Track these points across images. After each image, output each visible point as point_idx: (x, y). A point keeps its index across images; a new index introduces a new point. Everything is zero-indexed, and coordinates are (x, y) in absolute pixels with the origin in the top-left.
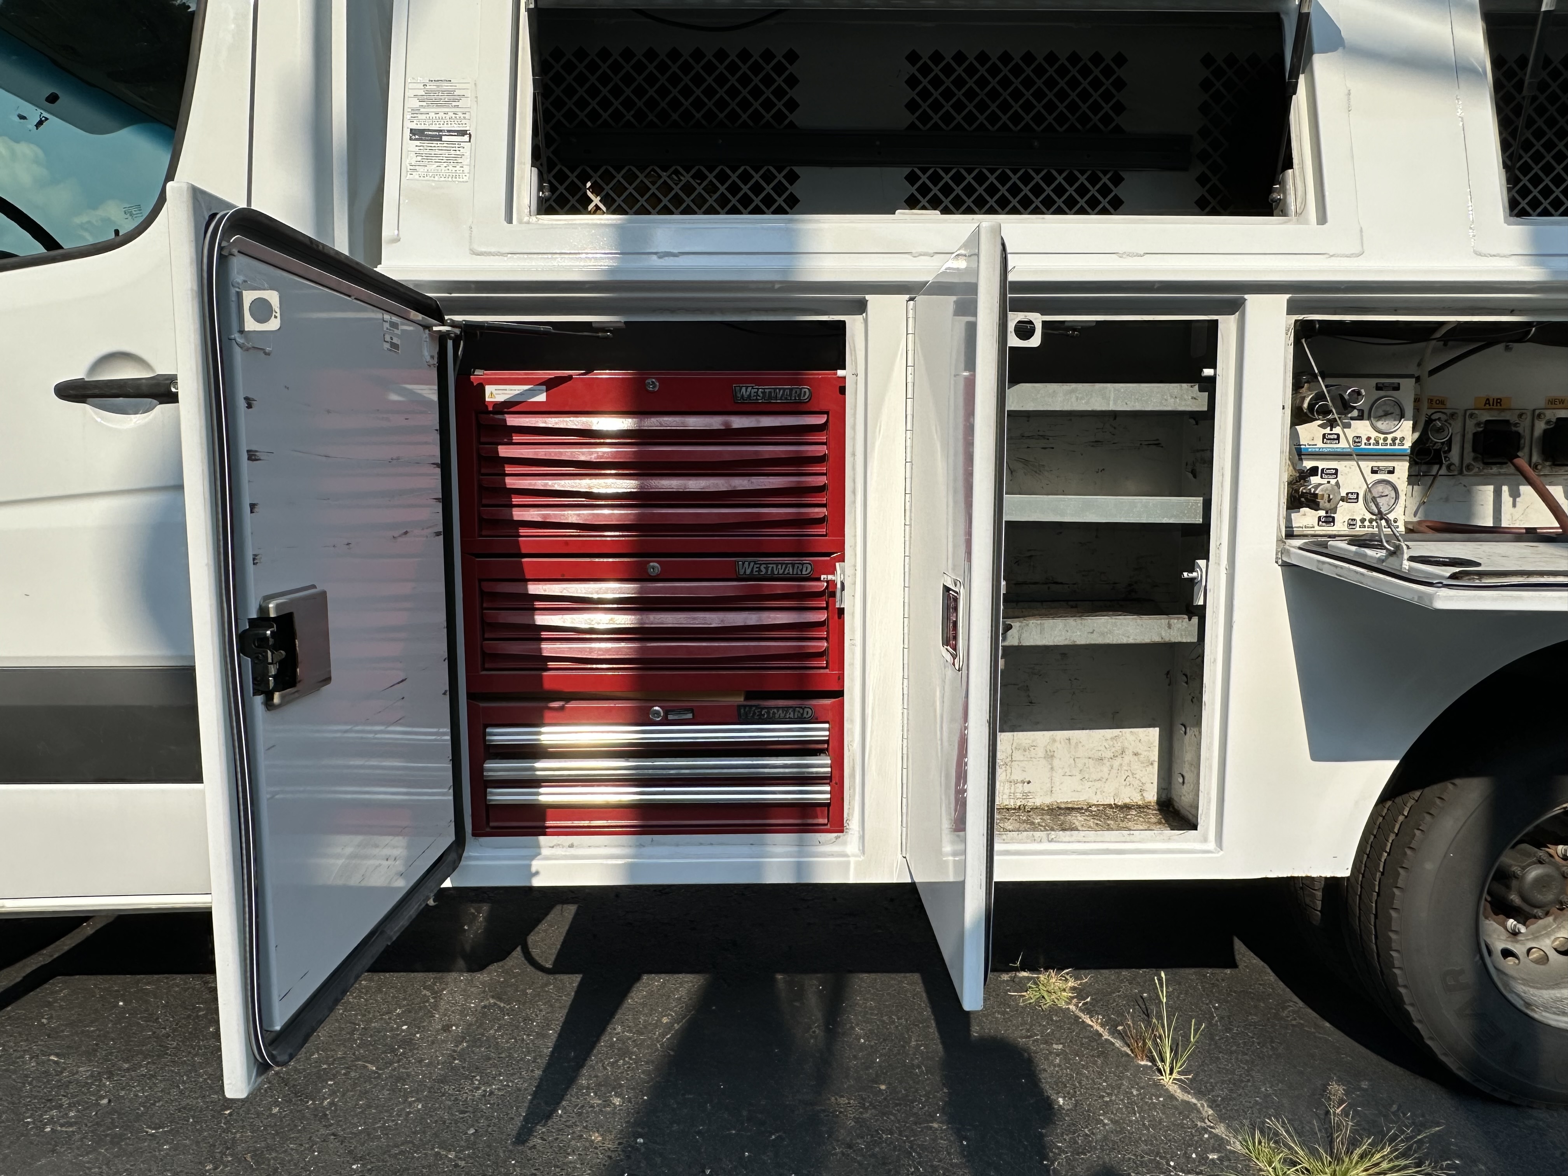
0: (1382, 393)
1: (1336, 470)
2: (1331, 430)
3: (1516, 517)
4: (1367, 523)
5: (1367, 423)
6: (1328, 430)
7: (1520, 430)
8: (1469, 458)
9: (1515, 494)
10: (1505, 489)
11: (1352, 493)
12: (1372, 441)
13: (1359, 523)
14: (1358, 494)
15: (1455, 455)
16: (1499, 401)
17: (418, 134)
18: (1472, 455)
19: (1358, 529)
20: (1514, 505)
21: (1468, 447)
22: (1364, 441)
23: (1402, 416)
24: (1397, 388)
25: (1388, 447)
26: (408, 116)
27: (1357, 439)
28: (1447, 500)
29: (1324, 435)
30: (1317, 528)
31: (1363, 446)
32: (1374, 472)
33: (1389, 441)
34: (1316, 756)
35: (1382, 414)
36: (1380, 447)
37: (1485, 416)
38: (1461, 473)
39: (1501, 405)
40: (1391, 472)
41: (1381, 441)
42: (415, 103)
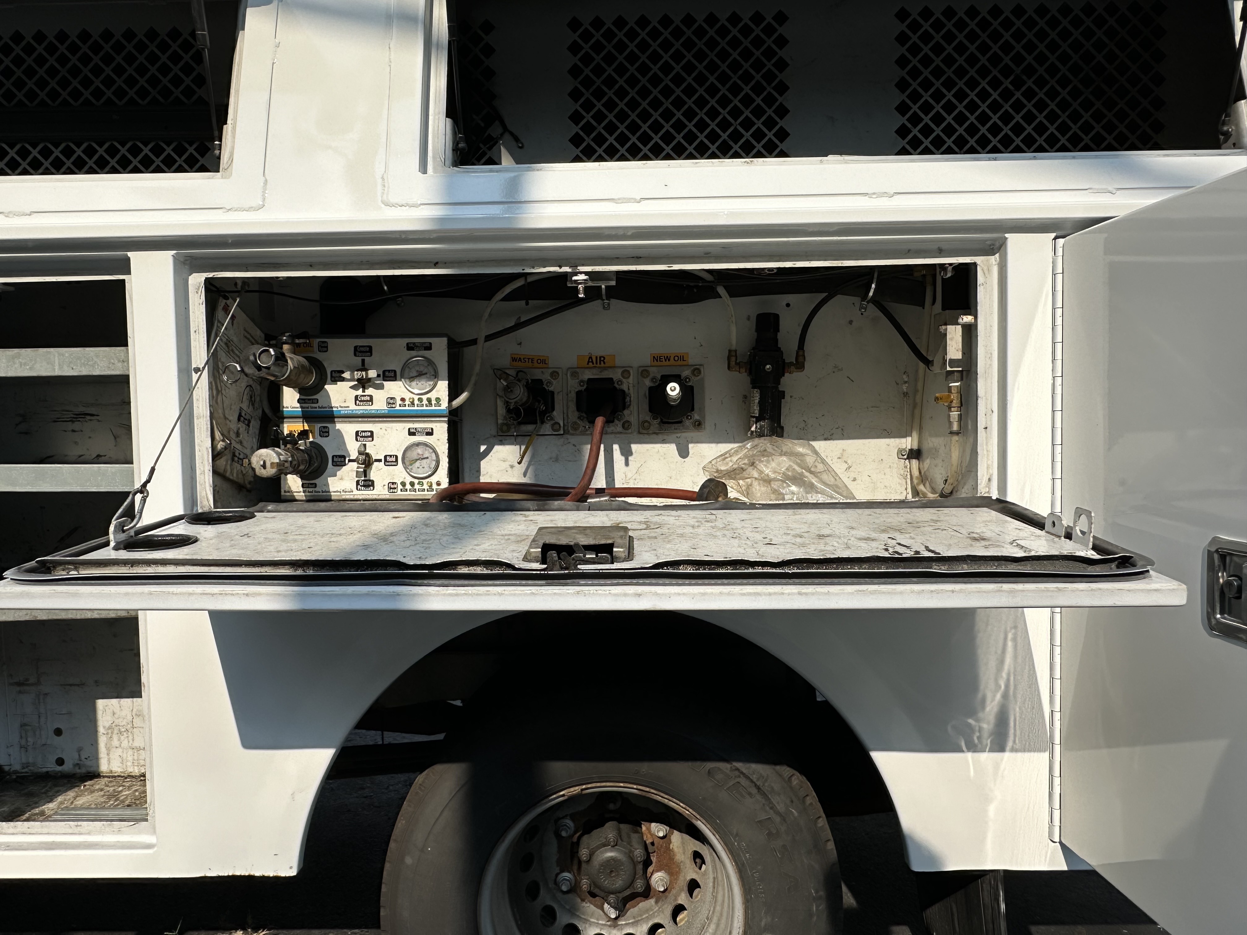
0: (414, 353)
1: (372, 432)
2: (364, 391)
3: (629, 475)
4: (408, 487)
5: (400, 383)
6: (360, 392)
7: (625, 387)
8: (573, 415)
9: (627, 453)
10: (616, 447)
12: (407, 403)
13: (400, 487)
14: (396, 457)
15: (557, 415)
16: (602, 359)
18: (577, 414)
19: (399, 492)
20: (627, 464)
21: (573, 406)
22: (399, 402)
23: (435, 376)
24: (429, 347)
25: (425, 408)
27: (391, 401)
28: (557, 460)
29: (356, 397)
30: (356, 492)
31: (398, 408)
32: (411, 433)
33: (425, 402)
34: (248, 743)
35: (415, 374)
36: (416, 408)
37: (588, 375)
38: (566, 432)
39: (604, 363)
40: (430, 433)
41: (416, 402)
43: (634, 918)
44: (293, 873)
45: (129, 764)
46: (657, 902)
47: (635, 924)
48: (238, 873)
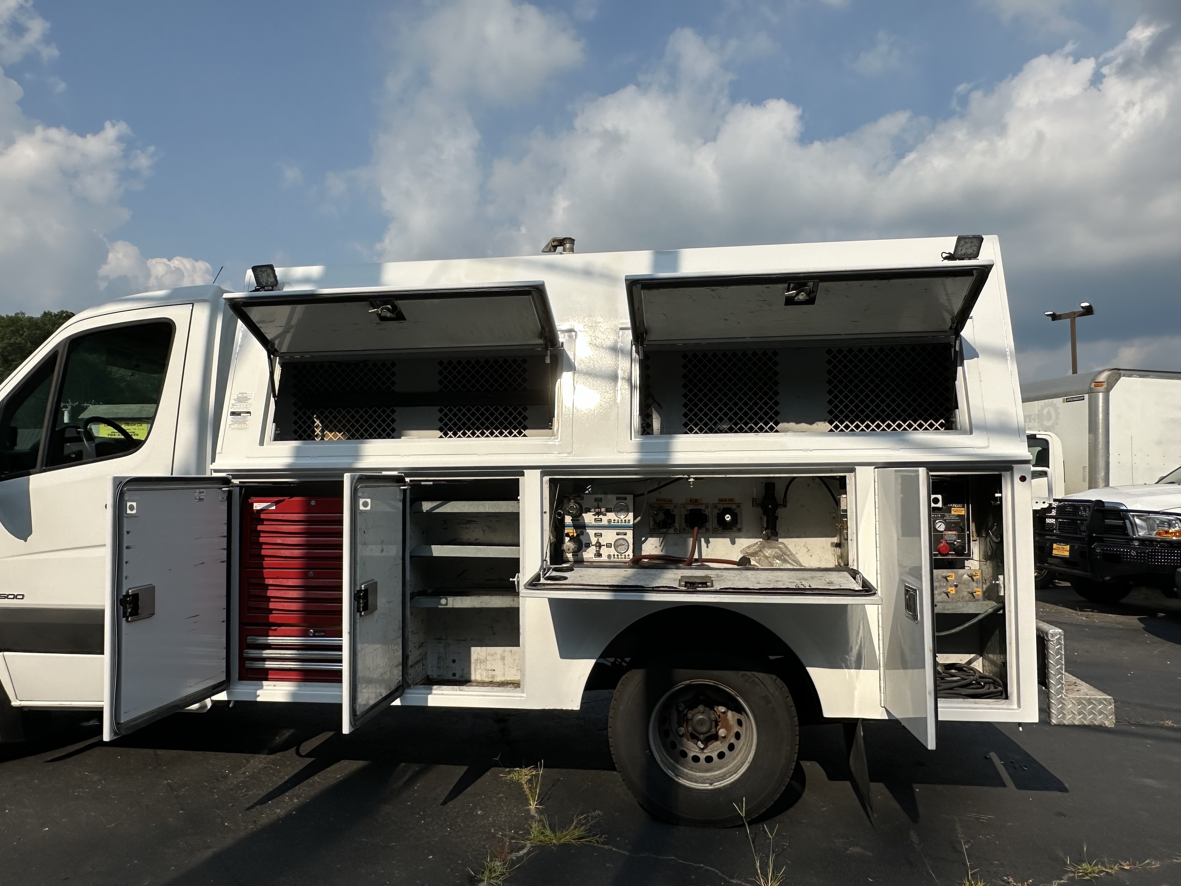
0: (619, 501)
1: (601, 534)
2: (598, 516)
3: (708, 552)
4: (616, 556)
5: (613, 513)
6: (597, 517)
7: (706, 513)
8: (684, 525)
9: (707, 542)
10: (703, 540)
11: (609, 544)
12: (616, 521)
13: (612, 557)
14: (611, 544)
15: (677, 525)
16: (696, 500)
17: (233, 413)
18: (685, 524)
19: (612, 559)
20: (707, 547)
21: (683, 521)
22: (613, 521)
23: (628, 511)
24: (625, 499)
25: (623, 524)
26: (231, 406)
27: (609, 521)
28: (676, 545)
29: (595, 519)
30: (594, 558)
31: (612, 524)
32: (618, 534)
33: (623, 521)
34: (563, 655)
35: (619, 509)
36: (619, 524)
37: (690, 507)
38: (680, 532)
39: (697, 502)
40: (625, 534)
41: (620, 522)
42: (233, 402)
43: (711, 749)
44: (578, 708)
45: (484, 677)
46: (721, 743)
47: (712, 752)
48: (557, 708)
